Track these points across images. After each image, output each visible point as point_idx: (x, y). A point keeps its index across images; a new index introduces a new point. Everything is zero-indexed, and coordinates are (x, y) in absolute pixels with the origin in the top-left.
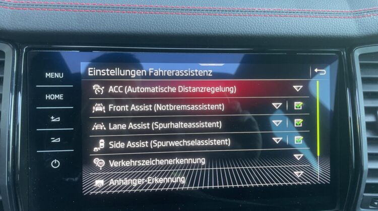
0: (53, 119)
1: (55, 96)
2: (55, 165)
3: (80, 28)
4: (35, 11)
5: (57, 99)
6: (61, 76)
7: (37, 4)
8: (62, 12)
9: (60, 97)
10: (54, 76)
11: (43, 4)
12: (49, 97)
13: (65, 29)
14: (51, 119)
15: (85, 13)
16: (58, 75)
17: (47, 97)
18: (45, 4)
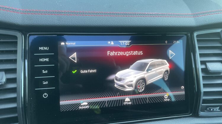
0: (44, 72)
1: (45, 60)
2: (45, 96)
3: (59, 24)
4: (35, 15)
5: (46, 61)
6: (48, 49)
7: (35, 11)
8: (49, 15)
9: (47, 60)
10: (44, 49)
11: (38, 11)
12: (41, 60)
13: (51, 24)
14: (43, 72)
15: (61, 16)
16: (46, 48)
17: (40, 60)
18: (40, 11)
